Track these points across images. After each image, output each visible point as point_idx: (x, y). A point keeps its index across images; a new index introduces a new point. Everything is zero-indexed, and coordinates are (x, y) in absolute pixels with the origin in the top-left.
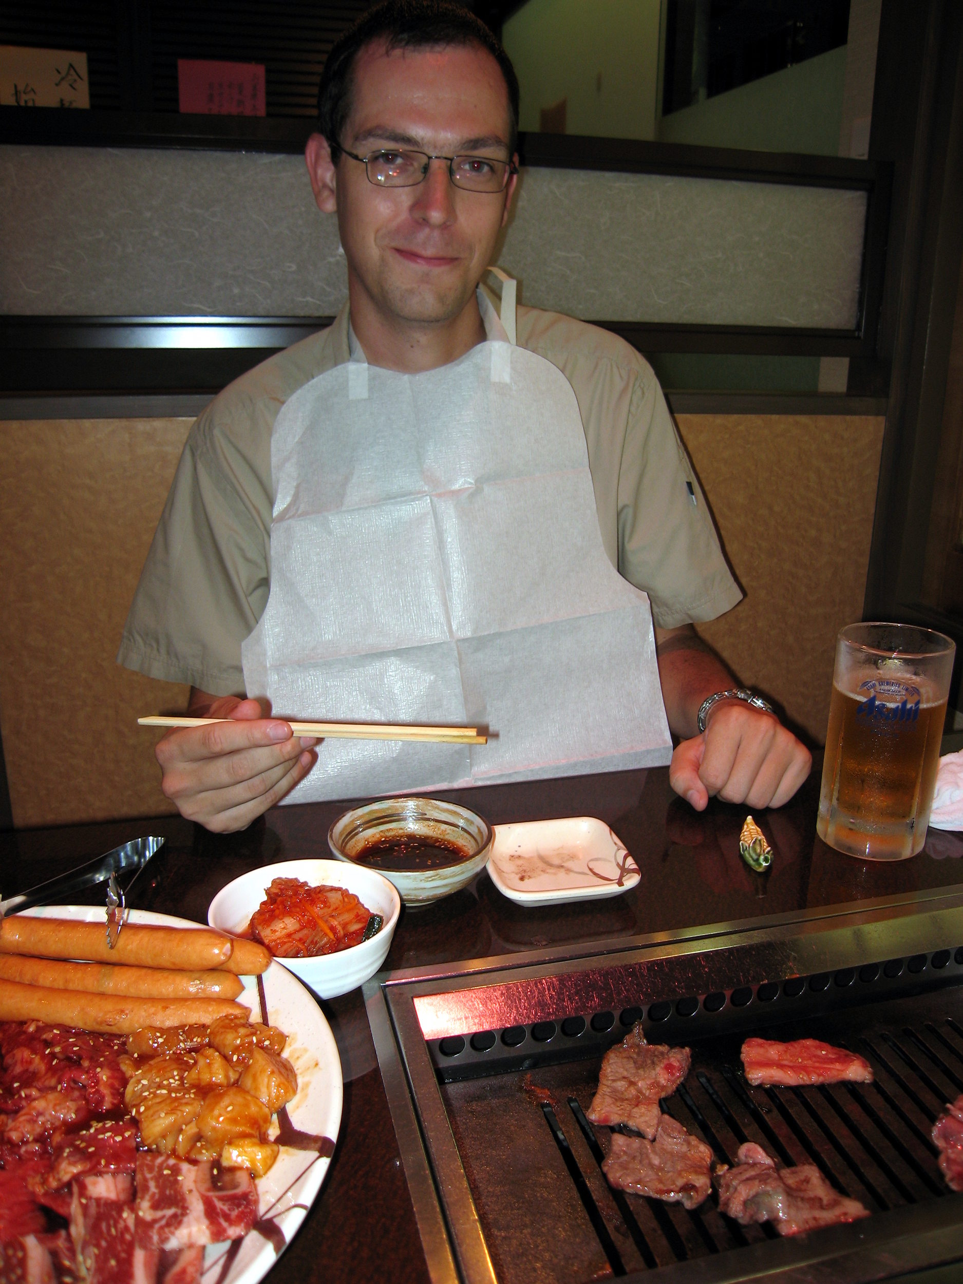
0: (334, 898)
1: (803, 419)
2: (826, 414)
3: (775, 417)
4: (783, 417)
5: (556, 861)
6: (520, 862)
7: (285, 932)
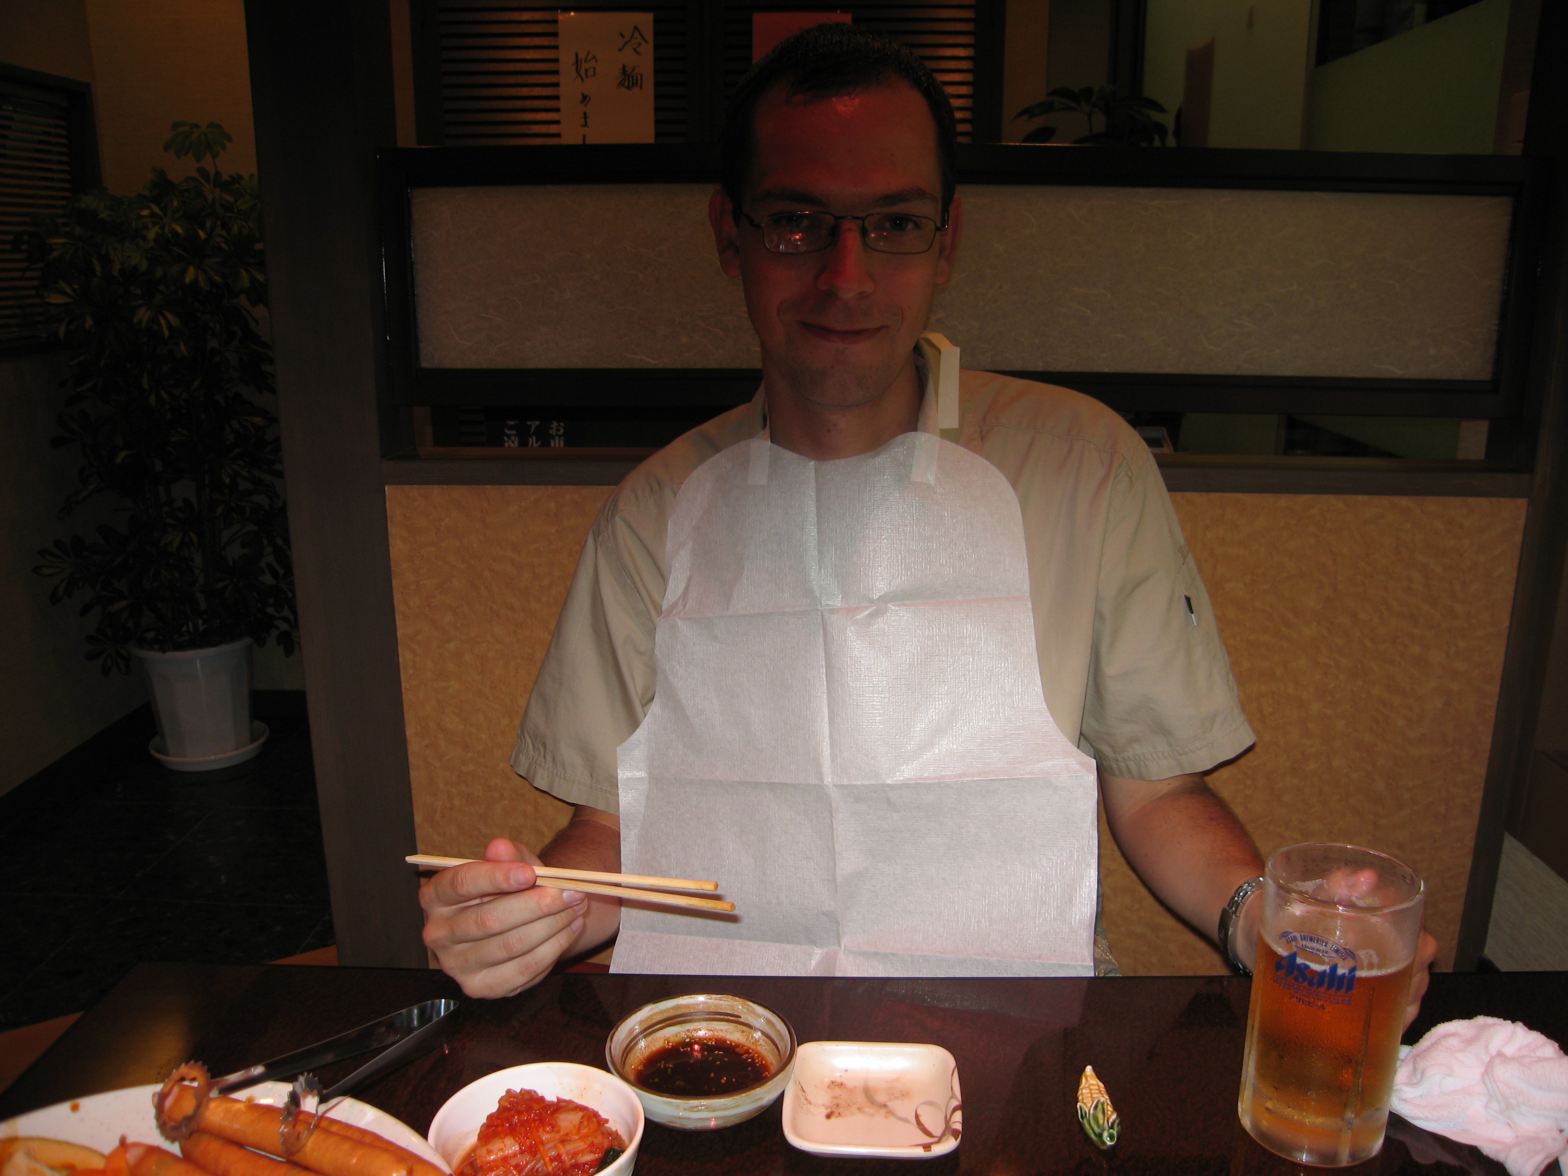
0: (567, 1121)
1: (1404, 501)
2: (1439, 494)
3: (1361, 498)
4: (1375, 499)
5: (881, 1098)
6: (838, 1091)
7: (500, 1154)
